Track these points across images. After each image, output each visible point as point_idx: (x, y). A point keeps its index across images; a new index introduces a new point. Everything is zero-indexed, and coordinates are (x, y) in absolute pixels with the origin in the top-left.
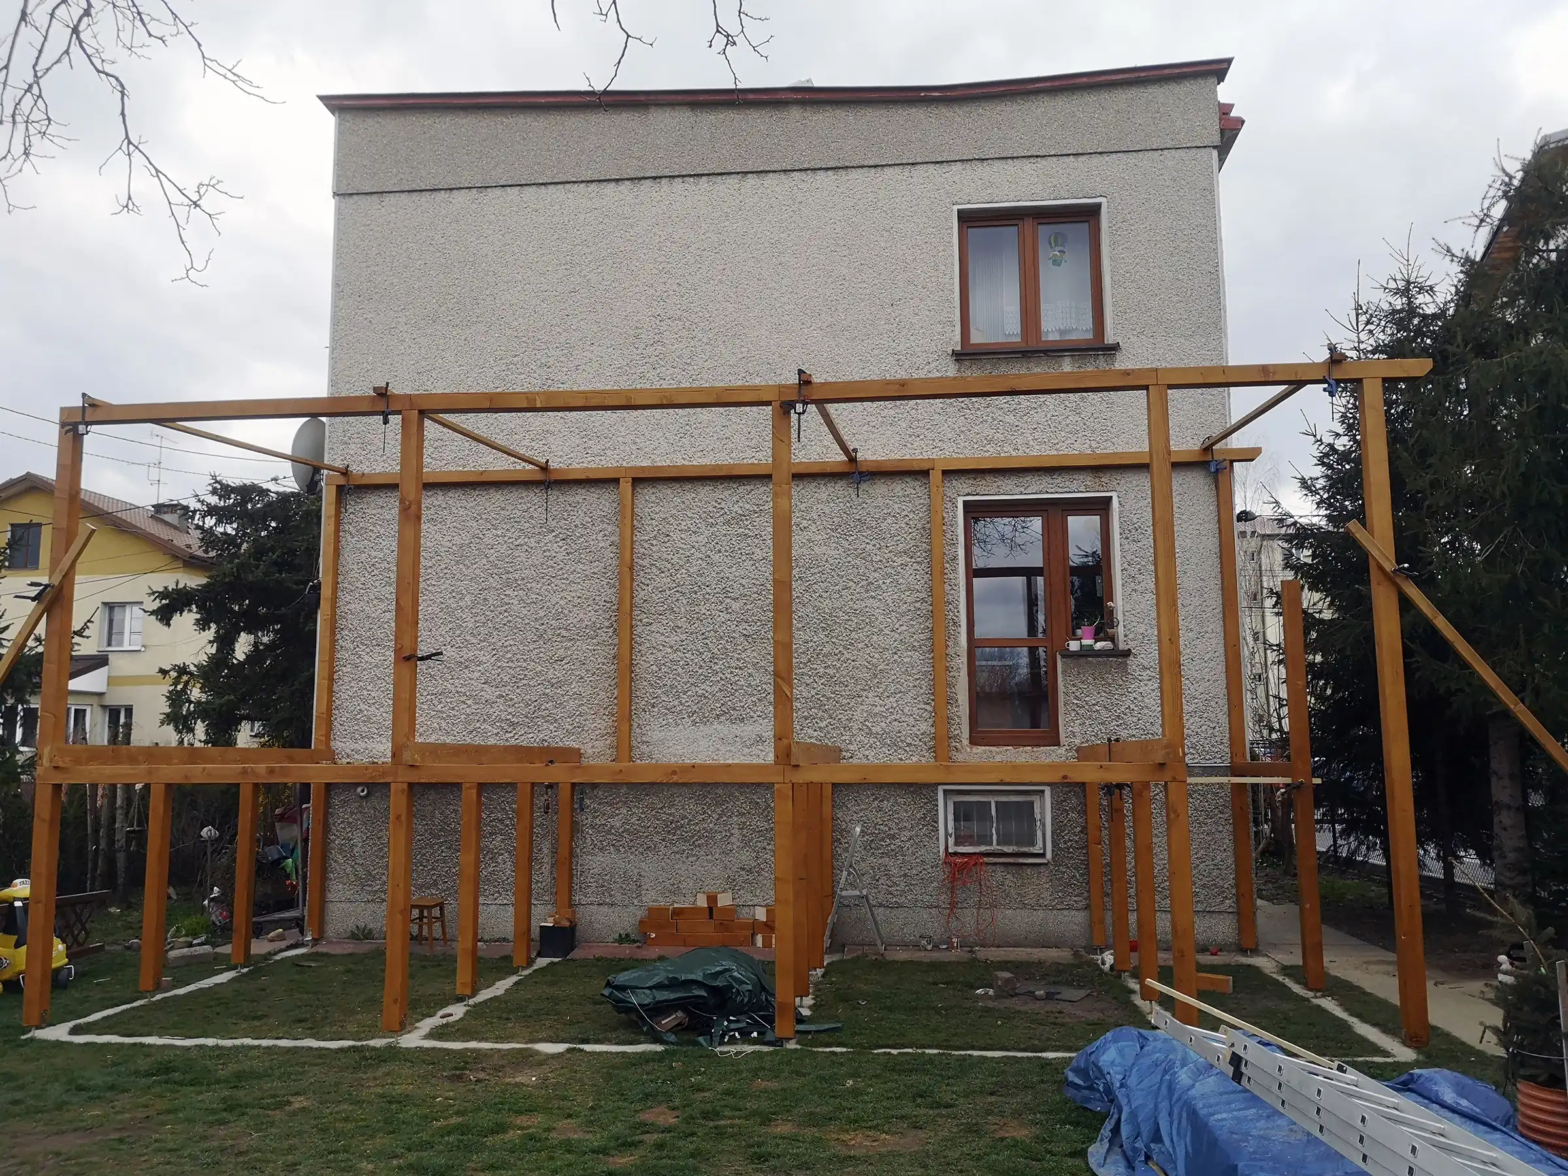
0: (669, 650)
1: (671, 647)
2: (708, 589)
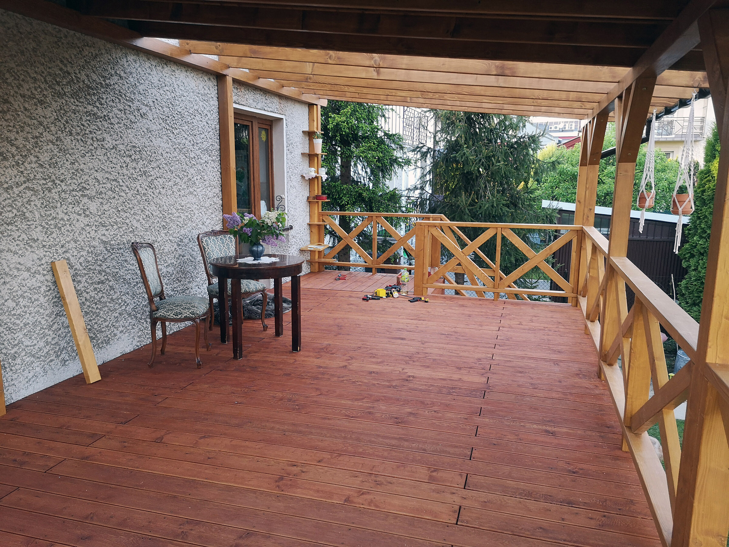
0: (26, 275)
1: (28, 270)
2: (63, 184)
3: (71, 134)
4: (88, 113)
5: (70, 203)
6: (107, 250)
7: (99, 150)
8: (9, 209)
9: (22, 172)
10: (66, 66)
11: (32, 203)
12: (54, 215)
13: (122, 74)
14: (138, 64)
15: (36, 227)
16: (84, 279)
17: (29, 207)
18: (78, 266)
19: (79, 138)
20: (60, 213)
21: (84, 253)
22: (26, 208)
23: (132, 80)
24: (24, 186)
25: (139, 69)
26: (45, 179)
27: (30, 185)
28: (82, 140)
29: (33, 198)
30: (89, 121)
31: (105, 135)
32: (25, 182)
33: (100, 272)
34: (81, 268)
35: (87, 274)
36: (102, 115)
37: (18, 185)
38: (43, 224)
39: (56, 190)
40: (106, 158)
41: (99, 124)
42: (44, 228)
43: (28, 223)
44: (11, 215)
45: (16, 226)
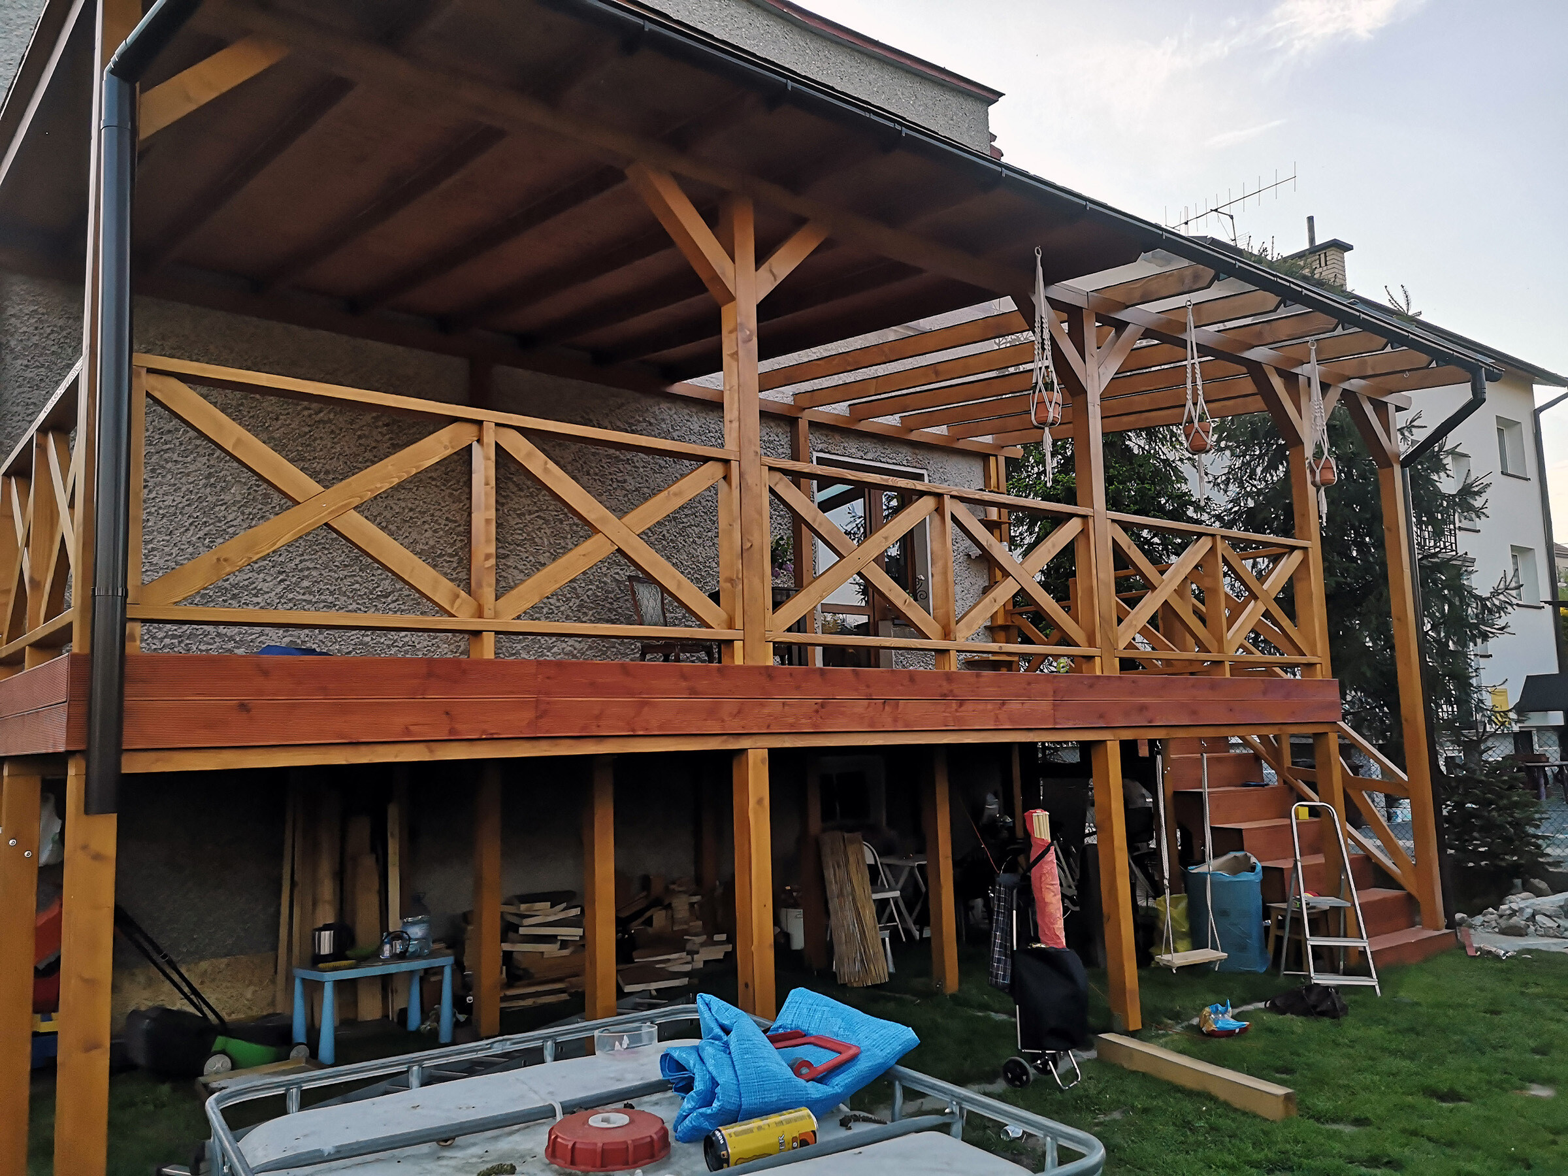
3: (588, 474)
4: (609, 456)
5: (582, 537)
6: (620, 589)
7: (619, 491)
8: (520, 532)
9: (535, 503)
10: (587, 414)
11: (542, 531)
12: (563, 544)
13: (652, 421)
14: (673, 412)
15: (544, 553)
16: (591, 613)
17: (539, 533)
18: (585, 598)
19: (597, 478)
20: (570, 543)
21: (593, 587)
22: (536, 534)
23: (664, 426)
24: (537, 514)
25: (675, 416)
26: (556, 511)
27: (542, 515)
28: (600, 480)
29: (544, 526)
30: (609, 463)
31: (627, 477)
32: (537, 511)
33: (609, 610)
34: (588, 601)
35: (595, 608)
36: (625, 458)
37: (530, 513)
38: (552, 551)
39: (567, 522)
40: (626, 499)
41: (621, 467)
42: (552, 554)
43: (537, 548)
44: (521, 538)
45: (525, 548)
